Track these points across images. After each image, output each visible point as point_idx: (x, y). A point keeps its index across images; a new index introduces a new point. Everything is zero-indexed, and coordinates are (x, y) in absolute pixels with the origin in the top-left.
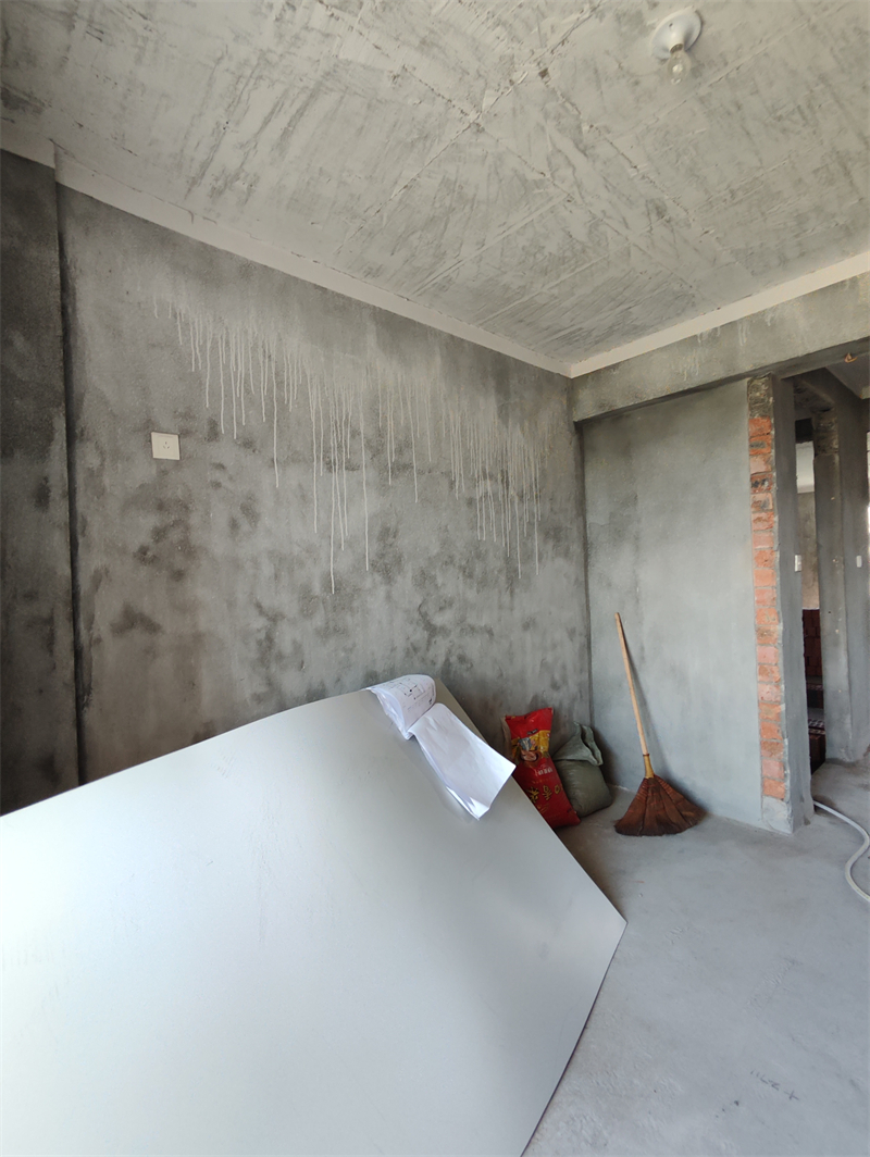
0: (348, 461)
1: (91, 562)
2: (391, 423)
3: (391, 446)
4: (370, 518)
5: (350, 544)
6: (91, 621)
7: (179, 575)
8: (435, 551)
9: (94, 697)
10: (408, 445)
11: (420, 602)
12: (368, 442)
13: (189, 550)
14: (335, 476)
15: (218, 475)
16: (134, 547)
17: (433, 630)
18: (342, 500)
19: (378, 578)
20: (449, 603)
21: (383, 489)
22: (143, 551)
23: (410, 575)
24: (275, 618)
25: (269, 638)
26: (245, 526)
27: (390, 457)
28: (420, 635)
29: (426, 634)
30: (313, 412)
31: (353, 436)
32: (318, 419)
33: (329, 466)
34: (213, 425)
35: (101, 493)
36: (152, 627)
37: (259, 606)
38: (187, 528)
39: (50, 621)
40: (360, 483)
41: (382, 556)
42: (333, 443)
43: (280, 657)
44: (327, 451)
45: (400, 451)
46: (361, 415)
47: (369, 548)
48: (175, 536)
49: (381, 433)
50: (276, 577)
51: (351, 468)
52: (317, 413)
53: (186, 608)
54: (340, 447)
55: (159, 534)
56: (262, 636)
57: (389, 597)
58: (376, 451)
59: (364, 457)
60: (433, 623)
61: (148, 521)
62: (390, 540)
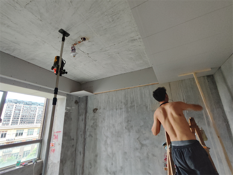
0: (120, 108)
1: (87, 127)
2: (129, 99)
3: (129, 103)
4: (125, 118)
5: (120, 124)
6: (86, 135)
7: (95, 129)
8: (142, 125)
9: (86, 145)
10: (134, 101)
11: (138, 137)
12: (124, 103)
13: (97, 126)
14: (118, 111)
15: (100, 114)
16: (91, 126)
17: (142, 145)
18: (119, 115)
19: (127, 131)
20: (148, 138)
21: (127, 112)
22: (92, 126)
23: (135, 130)
24: (107, 137)
25: (106, 141)
26: (103, 122)
27: (129, 105)
28: (138, 146)
29: (140, 145)
30: (114, 101)
31: (121, 103)
32: (115, 102)
33: (116, 110)
34: (100, 107)
35: (88, 119)
36: (92, 137)
37: (105, 135)
38: (96, 122)
39: (82, 135)
40: (123, 111)
41: (127, 126)
42: (117, 105)
43: (107, 144)
44: (116, 107)
45: (131, 103)
46: (123, 99)
47: (125, 124)
48: (95, 124)
49: (127, 101)
50: (107, 130)
51: (121, 109)
52: (115, 101)
53: (96, 134)
54: (118, 106)
55: (94, 123)
56: (105, 140)
57: (129, 135)
58: (126, 104)
59: (123, 106)
60: (143, 143)
61: (93, 122)
62: (129, 122)
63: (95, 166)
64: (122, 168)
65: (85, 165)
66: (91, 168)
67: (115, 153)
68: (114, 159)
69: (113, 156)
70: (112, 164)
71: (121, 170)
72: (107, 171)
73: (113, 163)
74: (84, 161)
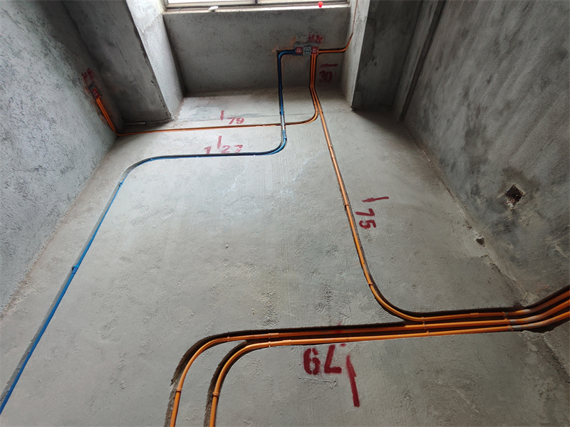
63: (446, 68)
64: (508, 105)
65: (429, 54)
66: (437, 69)
67: (521, 43)
68: (505, 64)
69: (508, 52)
70: (489, 81)
71: (501, 113)
72: (466, 95)
73: (496, 76)
74: (431, 40)
